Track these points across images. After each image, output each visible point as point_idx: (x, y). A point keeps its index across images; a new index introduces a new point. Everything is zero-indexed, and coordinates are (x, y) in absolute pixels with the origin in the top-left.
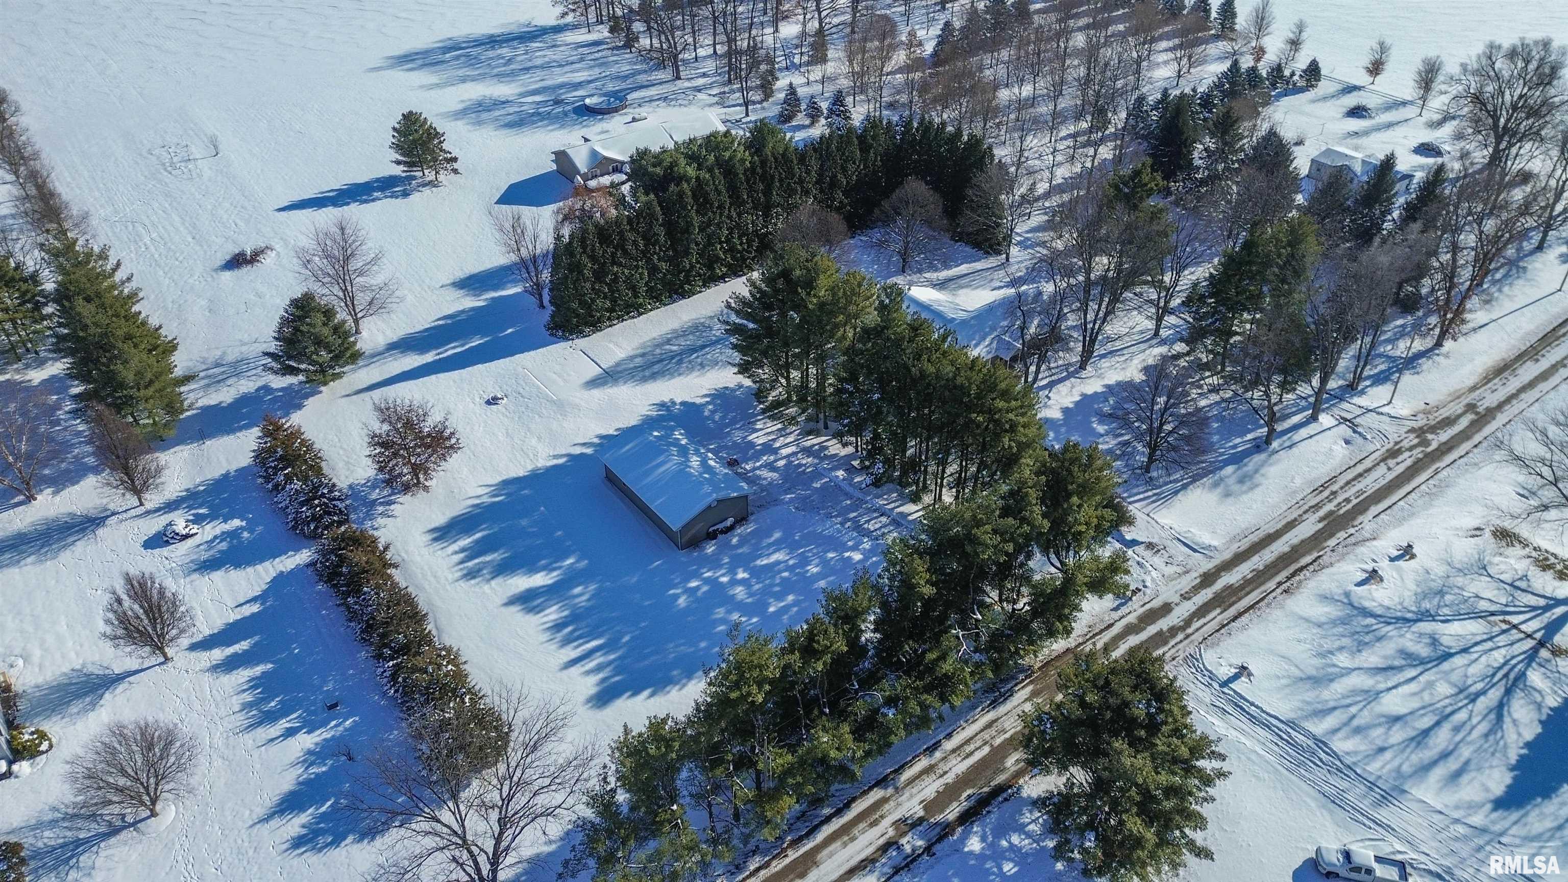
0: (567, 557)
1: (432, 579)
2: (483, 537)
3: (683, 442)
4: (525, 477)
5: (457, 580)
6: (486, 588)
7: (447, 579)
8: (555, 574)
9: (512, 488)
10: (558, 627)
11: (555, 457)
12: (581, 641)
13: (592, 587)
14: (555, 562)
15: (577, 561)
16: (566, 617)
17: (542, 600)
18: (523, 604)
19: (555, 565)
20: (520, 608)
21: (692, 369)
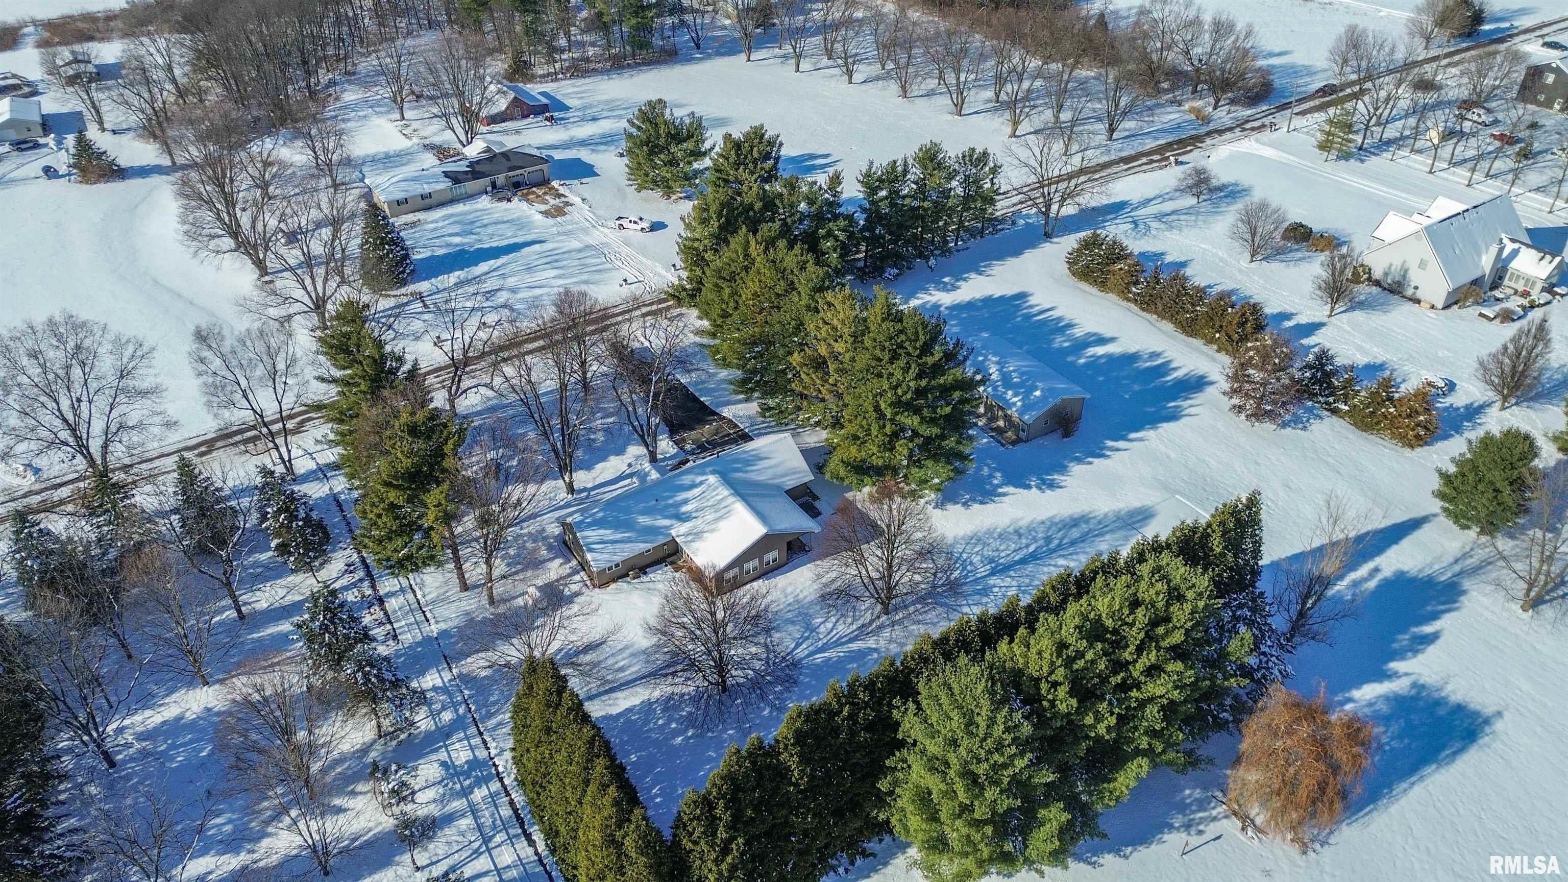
0: (1085, 365)
2: (1164, 377)
3: (1010, 393)
7: (1172, 351)
8: (1089, 355)
10: (1071, 326)
12: (1051, 319)
13: (1055, 347)
14: (1092, 362)
15: (1076, 360)
16: (1068, 330)
17: (1090, 340)
18: (1103, 338)
20: (1105, 336)
21: (1030, 529)
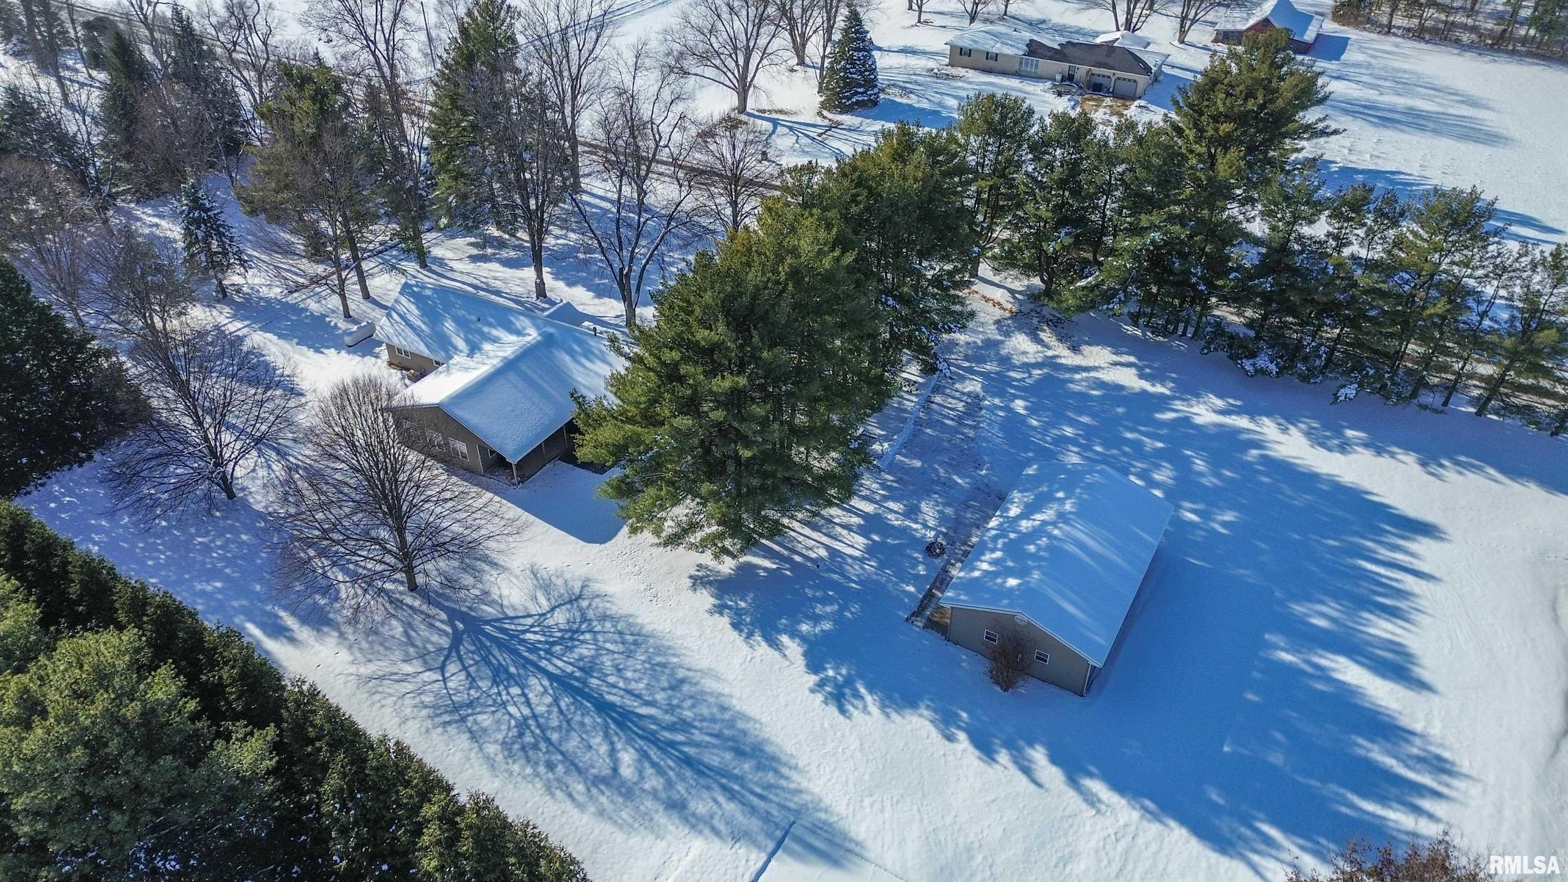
0: (1283, 665)
1: (1508, 813)
2: (1364, 795)
4: (1183, 821)
5: (1468, 777)
6: (1435, 731)
7: (1484, 792)
8: (1323, 662)
9: (1225, 824)
10: (1393, 613)
11: (1091, 800)
12: (1384, 580)
13: (1299, 609)
14: (1303, 673)
15: (1277, 647)
16: (1371, 612)
17: (1379, 652)
18: (1408, 670)
19: (1310, 670)
20: (1416, 669)
